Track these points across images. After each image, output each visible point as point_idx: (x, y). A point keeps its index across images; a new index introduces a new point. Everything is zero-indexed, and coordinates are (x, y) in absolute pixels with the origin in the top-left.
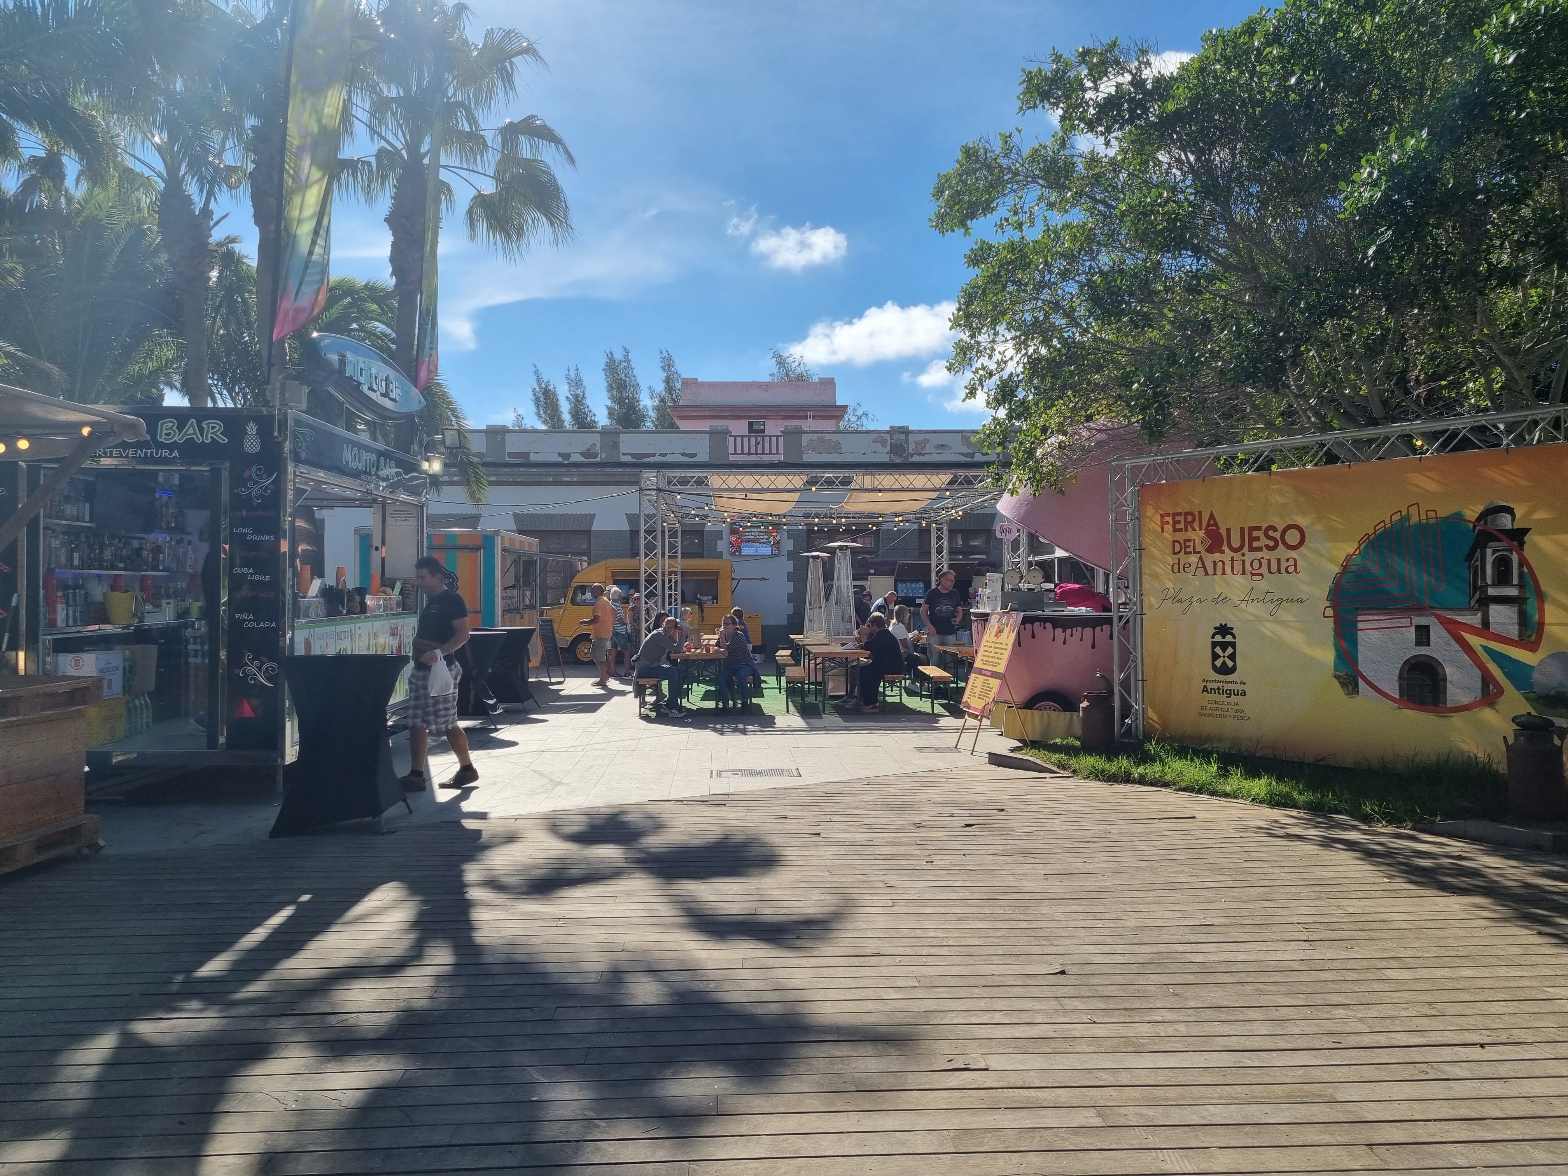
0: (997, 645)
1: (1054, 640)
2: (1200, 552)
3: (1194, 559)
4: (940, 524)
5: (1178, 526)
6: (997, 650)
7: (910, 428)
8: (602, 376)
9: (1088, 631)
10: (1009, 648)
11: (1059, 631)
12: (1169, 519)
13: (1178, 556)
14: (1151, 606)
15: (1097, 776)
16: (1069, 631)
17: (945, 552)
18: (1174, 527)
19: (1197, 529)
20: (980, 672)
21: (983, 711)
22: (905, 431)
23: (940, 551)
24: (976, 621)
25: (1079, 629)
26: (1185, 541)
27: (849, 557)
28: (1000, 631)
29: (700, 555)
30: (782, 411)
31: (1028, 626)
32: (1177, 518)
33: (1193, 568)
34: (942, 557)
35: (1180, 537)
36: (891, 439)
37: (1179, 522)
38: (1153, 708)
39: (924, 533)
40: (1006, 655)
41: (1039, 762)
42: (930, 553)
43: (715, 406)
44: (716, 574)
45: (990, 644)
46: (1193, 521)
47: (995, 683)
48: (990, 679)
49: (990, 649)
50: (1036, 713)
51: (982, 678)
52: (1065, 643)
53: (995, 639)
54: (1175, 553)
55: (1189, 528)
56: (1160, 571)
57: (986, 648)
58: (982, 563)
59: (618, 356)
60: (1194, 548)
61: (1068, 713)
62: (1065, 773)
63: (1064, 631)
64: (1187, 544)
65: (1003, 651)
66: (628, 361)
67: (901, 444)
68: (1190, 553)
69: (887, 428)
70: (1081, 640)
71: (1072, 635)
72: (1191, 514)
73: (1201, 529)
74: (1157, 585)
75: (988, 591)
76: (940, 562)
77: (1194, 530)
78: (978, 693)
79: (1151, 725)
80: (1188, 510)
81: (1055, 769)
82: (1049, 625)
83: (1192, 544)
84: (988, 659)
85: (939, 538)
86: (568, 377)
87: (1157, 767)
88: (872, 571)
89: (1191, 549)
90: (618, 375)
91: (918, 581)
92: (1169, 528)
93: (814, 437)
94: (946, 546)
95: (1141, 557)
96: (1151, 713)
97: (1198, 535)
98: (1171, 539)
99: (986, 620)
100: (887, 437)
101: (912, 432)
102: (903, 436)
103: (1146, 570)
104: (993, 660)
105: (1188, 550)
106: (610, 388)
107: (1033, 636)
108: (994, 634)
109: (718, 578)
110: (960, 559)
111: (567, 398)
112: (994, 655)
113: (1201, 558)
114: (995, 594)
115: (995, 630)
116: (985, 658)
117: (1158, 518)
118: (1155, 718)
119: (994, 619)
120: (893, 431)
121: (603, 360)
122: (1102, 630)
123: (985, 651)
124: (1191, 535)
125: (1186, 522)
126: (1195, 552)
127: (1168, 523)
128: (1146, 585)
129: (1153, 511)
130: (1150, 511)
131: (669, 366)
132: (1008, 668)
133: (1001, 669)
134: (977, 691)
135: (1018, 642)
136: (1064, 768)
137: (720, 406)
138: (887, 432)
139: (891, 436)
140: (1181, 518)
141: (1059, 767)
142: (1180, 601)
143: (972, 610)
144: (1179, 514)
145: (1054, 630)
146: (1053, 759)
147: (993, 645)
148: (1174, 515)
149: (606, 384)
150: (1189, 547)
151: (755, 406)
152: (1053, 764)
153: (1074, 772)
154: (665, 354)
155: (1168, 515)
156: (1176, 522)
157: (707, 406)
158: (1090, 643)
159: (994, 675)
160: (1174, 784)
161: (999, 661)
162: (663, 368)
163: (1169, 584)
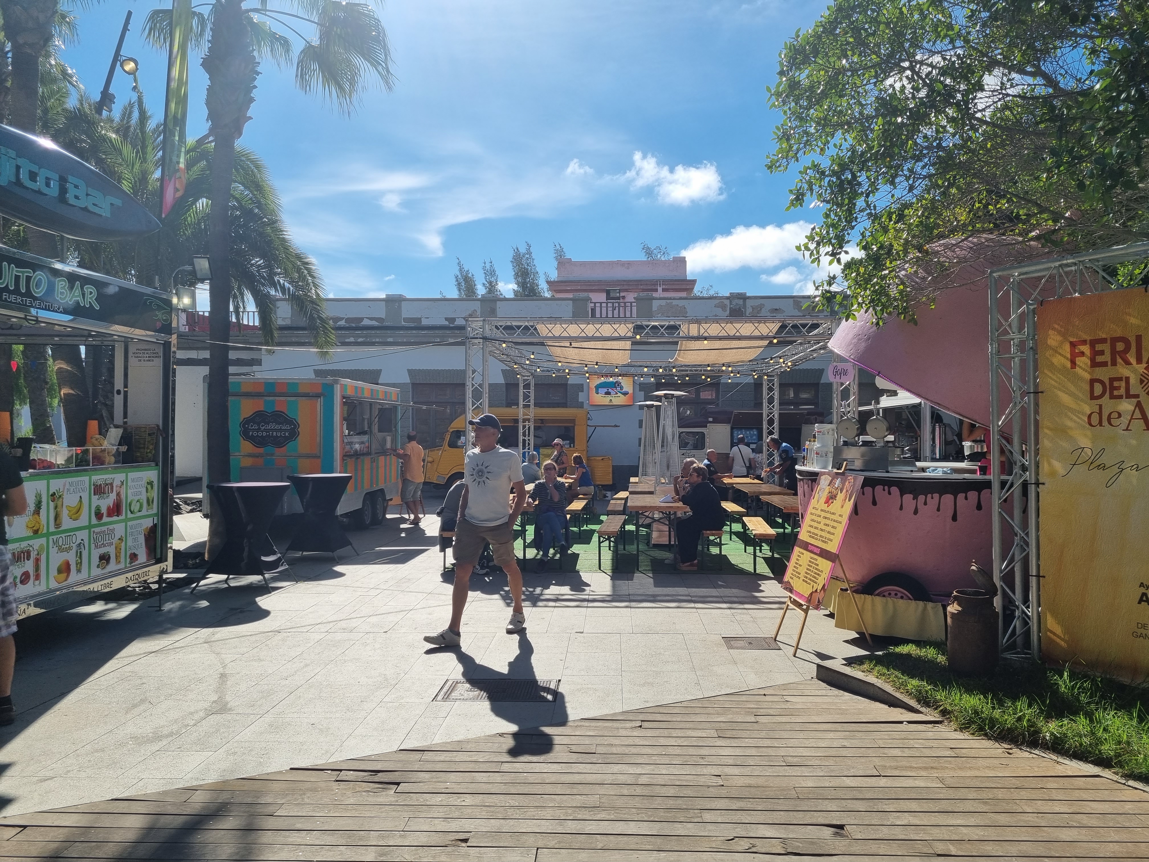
0: (828, 515)
1: (901, 508)
2: (1137, 396)
3: (1126, 406)
4: (771, 376)
5: (1099, 359)
6: (828, 522)
7: (748, 295)
8: (510, 266)
9: (948, 498)
10: (845, 520)
11: (908, 498)
12: (1086, 349)
13: (1099, 402)
14: (1053, 474)
15: (981, 729)
16: (921, 498)
17: (776, 402)
18: (1093, 360)
19: (1133, 360)
20: (806, 546)
21: (809, 600)
22: (743, 297)
23: (771, 401)
24: (802, 480)
25: (936, 496)
26: (1112, 380)
27: (674, 407)
28: (831, 498)
29: (564, 405)
30: (641, 285)
31: (868, 490)
32: (1099, 347)
33: (1124, 420)
34: (773, 406)
35: (1104, 374)
36: (731, 304)
37: (1102, 353)
38: (1055, 615)
39: (758, 385)
40: (840, 530)
41: (889, 688)
42: (762, 403)
43: (585, 281)
44: (573, 421)
45: (818, 512)
46: (1127, 349)
47: (825, 565)
48: (820, 559)
49: (819, 519)
50: (878, 600)
51: (807, 555)
52: (916, 512)
53: (825, 507)
54: (1093, 397)
55: (1119, 360)
56: (1069, 423)
57: (814, 517)
58: (810, 413)
59: (523, 250)
60: (1127, 389)
61: (921, 604)
62: (932, 715)
63: (915, 498)
64: (1116, 384)
65: (835, 524)
66: (530, 253)
67: (740, 309)
68: (1120, 397)
69: (728, 295)
70: (938, 510)
71: (925, 504)
72: (1124, 339)
73: (1139, 361)
74: (1064, 444)
75: (817, 445)
76: (770, 411)
77: (1128, 363)
78: (803, 573)
79: (1052, 641)
80: (1119, 333)
81: (913, 703)
82: (895, 490)
83: (1123, 384)
84: (816, 531)
85: (771, 389)
86: (484, 268)
87: (1082, 724)
88: (711, 419)
89: (1122, 391)
90: (522, 264)
91: (752, 429)
92: (1083, 361)
93: (663, 302)
94: (776, 397)
95: (1037, 405)
96: (1051, 623)
97: (1135, 371)
98: (1087, 376)
99: (814, 481)
100: (727, 302)
101: (749, 298)
102: (741, 302)
103: (1045, 422)
104: (823, 534)
105: (1116, 393)
106: (516, 276)
107: (874, 503)
108: (823, 499)
109: (575, 425)
110: (792, 409)
111: (484, 284)
112: (824, 527)
113: (1139, 405)
114: (826, 449)
115: (824, 495)
116: (812, 530)
117: (1067, 347)
118: (1058, 630)
119: (824, 481)
120: (733, 297)
121: (511, 254)
122: (966, 498)
123: (813, 520)
124: (1123, 371)
125: (1114, 353)
126: (1129, 396)
127: (1082, 354)
128: (1046, 443)
129: (1059, 338)
130: (1053, 339)
131: (561, 256)
132: (841, 547)
133: (833, 547)
134: (802, 570)
135: (855, 510)
136: (927, 704)
137: (589, 281)
138: (727, 298)
139: (731, 302)
140: (1106, 347)
141: (919, 701)
142: (1103, 467)
143: (797, 467)
144: (1103, 341)
145: (902, 496)
146: (909, 687)
147: (823, 514)
148: (1093, 343)
149: (514, 273)
150: (1118, 388)
151: (618, 281)
152: (909, 694)
153: (944, 713)
154: (558, 247)
155: (1084, 342)
156: (1095, 353)
157: (579, 282)
158: (951, 513)
159: (825, 554)
160: (1121, 766)
161: (831, 537)
162: (556, 258)
163: (1085, 442)
